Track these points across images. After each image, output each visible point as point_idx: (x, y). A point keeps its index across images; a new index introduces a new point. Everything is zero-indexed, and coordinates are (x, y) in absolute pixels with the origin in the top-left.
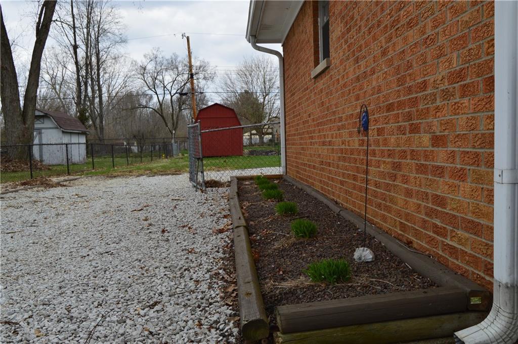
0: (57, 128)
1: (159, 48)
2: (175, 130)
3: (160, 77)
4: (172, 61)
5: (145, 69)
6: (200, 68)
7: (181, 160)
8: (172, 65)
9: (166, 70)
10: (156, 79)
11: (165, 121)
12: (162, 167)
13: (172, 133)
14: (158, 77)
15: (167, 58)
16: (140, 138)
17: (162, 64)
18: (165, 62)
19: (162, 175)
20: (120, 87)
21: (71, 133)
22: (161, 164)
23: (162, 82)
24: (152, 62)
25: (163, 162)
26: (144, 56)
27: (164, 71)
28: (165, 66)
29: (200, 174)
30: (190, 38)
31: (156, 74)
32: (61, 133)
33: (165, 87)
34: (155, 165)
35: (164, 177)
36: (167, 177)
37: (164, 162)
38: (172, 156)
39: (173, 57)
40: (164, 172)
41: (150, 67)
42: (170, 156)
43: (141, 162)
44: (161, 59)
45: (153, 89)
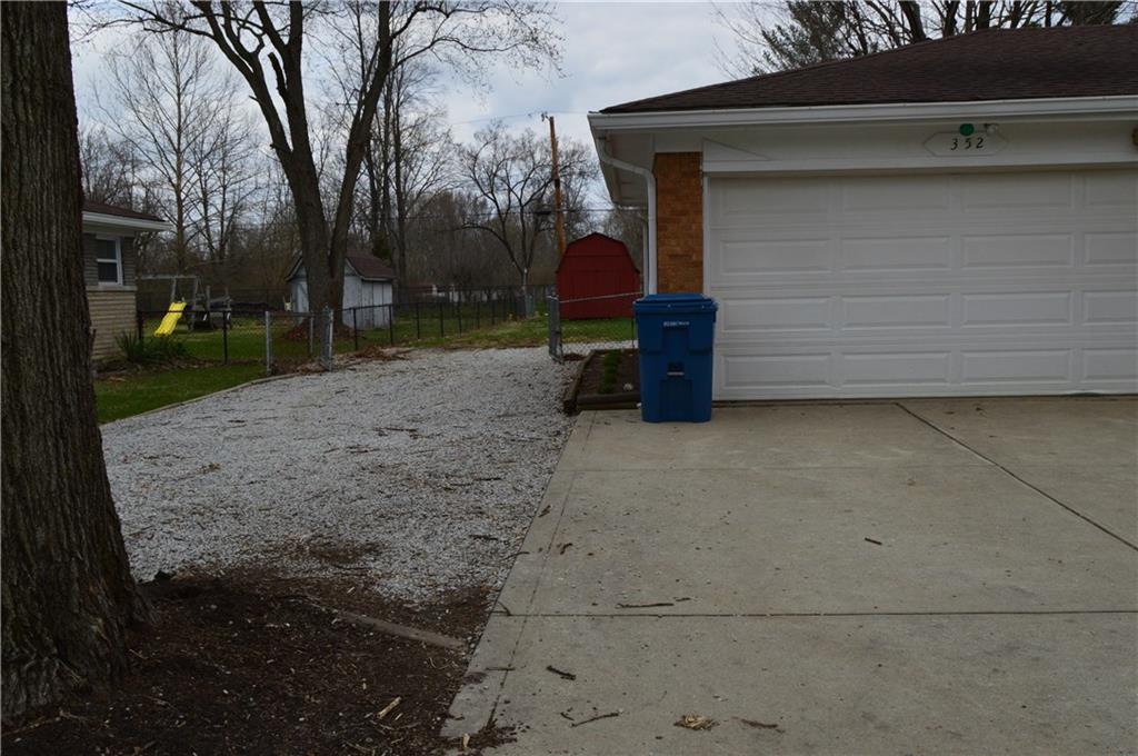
0: (354, 275)
1: (501, 122)
2: (528, 266)
3: (502, 173)
4: (523, 143)
5: (476, 158)
6: (573, 155)
7: (539, 324)
8: (524, 151)
9: (513, 159)
10: (495, 175)
11: (509, 249)
12: (511, 335)
13: (522, 273)
14: (499, 173)
15: (515, 139)
16: (464, 280)
17: (507, 150)
18: (512, 147)
19: (515, 347)
20: (425, 181)
21: (373, 282)
22: (508, 331)
23: (506, 180)
24: (489, 146)
25: (510, 327)
26: (475, 135)
27: (509, 162)
28: (512, 153)
29: (558, 346)
30: (555, 119)
31: (495, 168)
32: (359, 284)
33: (510, 190)
34: (499, 332)
35: (518, 350)
36: (523, 350)
37: (513, 327)
38: (523, 316)
39: (526, 134)
40: (514, 342)
41: (486, 154)
42: (521, 317)
43: (479, 327)
44: (505, 141)
45: (490, 195)
